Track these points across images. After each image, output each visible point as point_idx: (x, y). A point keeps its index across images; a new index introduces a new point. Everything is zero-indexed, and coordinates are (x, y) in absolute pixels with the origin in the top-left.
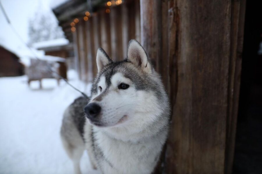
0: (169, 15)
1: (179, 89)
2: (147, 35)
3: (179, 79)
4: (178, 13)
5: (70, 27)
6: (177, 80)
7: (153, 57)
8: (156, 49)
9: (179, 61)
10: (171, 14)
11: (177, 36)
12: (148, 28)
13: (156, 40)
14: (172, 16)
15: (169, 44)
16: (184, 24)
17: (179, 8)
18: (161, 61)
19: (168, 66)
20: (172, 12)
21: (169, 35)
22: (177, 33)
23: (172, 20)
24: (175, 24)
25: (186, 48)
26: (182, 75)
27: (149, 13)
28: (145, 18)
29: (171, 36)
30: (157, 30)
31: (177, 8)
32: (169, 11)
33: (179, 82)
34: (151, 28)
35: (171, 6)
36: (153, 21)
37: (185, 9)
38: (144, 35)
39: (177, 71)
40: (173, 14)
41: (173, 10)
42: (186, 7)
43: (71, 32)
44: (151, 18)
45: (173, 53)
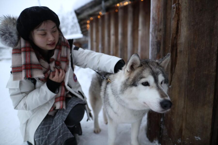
0: (172, 8)
1: (178, 62)
2: (155, 23)
3: (178, 54)
4: (180, 7)
5: (87, 24)
6: (176, 56)
7: (159, 39)
8: (161, 33)
9: (179, 42)
10: (174, 8)
11: (178, 24)
12: (157, 18)
13: (162, 27)
14: (175, 10)
15: (172, 29)
16: (184, 15)
17: (180, 4)
18: (165, 42)
19: (170, 46)
20: (175, 6)
21: (172, 23)
22: (178, 21)
23: (174, 13)
24: (177, 15)
25: (184, 32)
26: (181, 52)
27: (158, 8)
28: (154, 12)
29: (173, 24)
30: (163, 19)
31: (179, 3)
32: (173, 6)
33: (178, 57)
34: (159, 18)
35: (174, 2)
36: (160, 13)
37: (185, 4)
38: (153, 24)
39: (177, 49)
40: (175, 8)
41: (176, 5)
42: (185, 3)
43: (86, 28)
44: (159, 12)
45: (175, 36)
